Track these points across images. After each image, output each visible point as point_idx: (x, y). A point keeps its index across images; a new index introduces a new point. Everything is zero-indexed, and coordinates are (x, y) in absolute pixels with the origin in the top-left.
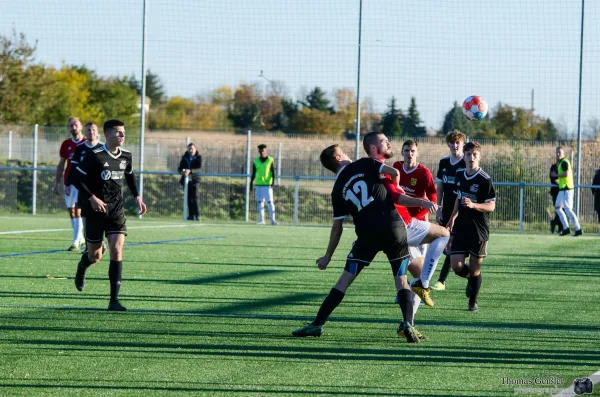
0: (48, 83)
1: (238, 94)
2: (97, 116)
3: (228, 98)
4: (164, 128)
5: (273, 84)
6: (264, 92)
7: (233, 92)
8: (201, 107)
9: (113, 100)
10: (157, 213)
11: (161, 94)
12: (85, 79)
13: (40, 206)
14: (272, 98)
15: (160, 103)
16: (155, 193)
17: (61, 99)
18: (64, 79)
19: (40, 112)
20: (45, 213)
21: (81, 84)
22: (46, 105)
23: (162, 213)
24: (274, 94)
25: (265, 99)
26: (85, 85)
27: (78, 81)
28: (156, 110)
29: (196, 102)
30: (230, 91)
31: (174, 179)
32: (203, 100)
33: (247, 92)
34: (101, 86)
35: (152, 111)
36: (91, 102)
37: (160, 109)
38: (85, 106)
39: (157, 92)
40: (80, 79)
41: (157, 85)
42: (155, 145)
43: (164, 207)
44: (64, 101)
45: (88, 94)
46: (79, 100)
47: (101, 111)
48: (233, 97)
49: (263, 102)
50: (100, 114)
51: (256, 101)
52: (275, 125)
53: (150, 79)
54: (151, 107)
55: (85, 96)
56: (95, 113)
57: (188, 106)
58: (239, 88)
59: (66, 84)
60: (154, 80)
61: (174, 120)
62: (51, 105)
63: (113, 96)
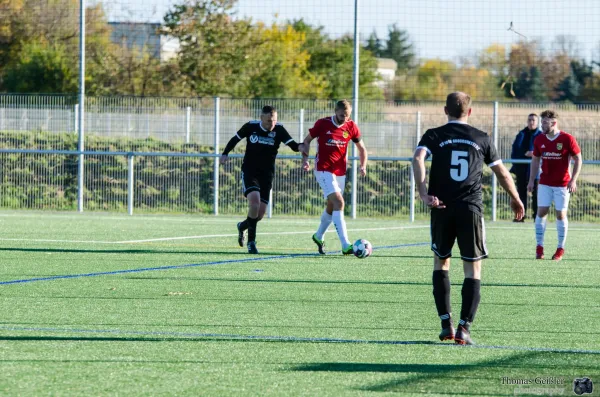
0: (256, 44)
1: (513, 54)
2: (319, 85)
3: (501, 60)
4: (413, 100)
5: (561, 40)
6: (548, 51)
7: (508, 51)
8: (464, 73)
9: (340, 64)
10: (376, 212)
11: (411, 56)
12: (304, 38)
13: (224, 203)
14: (559, 58)
15: (410, 68)
16: (374, 185)
17: (272, 65)
18: (276, 38)
19: (244, 82)
20: (231, 212)
21: (298, 45)
22: (251, 73)
23: (382, 211)
24: (562, 53)
25: (549, 59)
26: (304, 46)
27: (293, 40)
28: (403, 77)
29: (459, 65)
30: (504, 50)
31: (398, 166)
32: (467, 63)
33: (525, 51)
34: (325, 47)
35: (397, 78)
36: (311, 68)
37: (409, 75)
38: (303, 73)
39: (406, 52)
40: (297, 38)
41: (406, 44)
42: (396, 123)
43: (386, 203)
44: (275, 67)
45: (309, 57)
46: (294, 66)
47: (324, 79)
48: (507, 59)
49: (547, 63)
50: (324, 83)
51: (539, 62)
52: (562, 93)
53: (395, 37)
54: (397, 73)
55: (303, 60)
56: (317, 82)
57: (445, 71)
58: (516, 46)
59: (278, 44)
60: (401, 38)
61: (427, 89)
62: (258, 72)
63: (341, 60)
